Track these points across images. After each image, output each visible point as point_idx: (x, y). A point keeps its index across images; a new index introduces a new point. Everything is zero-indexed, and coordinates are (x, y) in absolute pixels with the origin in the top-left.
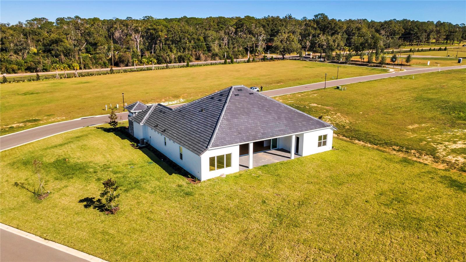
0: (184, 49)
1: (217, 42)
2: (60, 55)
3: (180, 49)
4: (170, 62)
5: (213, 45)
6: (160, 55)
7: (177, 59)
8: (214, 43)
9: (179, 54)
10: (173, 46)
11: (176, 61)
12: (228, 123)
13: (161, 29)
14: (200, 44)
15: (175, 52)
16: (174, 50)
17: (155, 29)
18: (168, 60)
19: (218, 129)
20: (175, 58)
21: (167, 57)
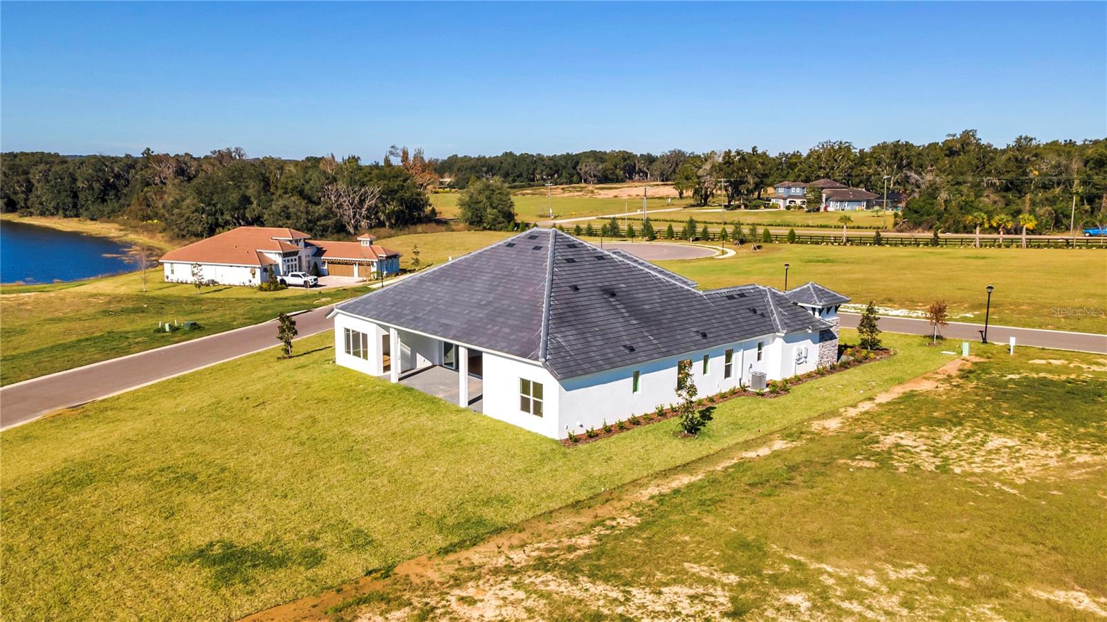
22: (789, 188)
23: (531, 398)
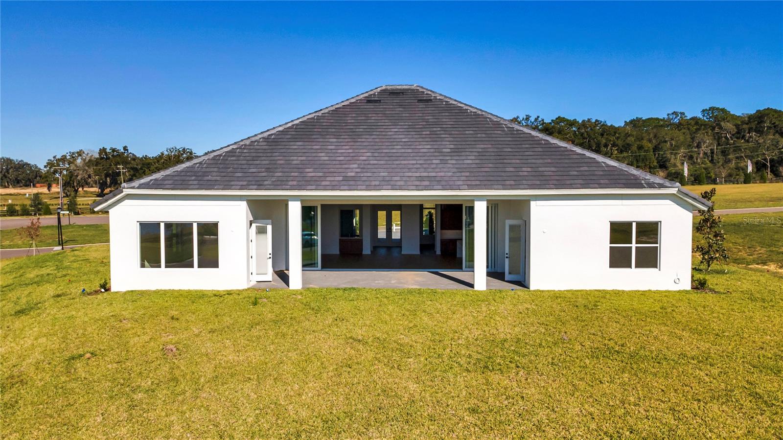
1: (682, 151)
5: (673, 156)
8: (674, 152)
23: (634, 245)
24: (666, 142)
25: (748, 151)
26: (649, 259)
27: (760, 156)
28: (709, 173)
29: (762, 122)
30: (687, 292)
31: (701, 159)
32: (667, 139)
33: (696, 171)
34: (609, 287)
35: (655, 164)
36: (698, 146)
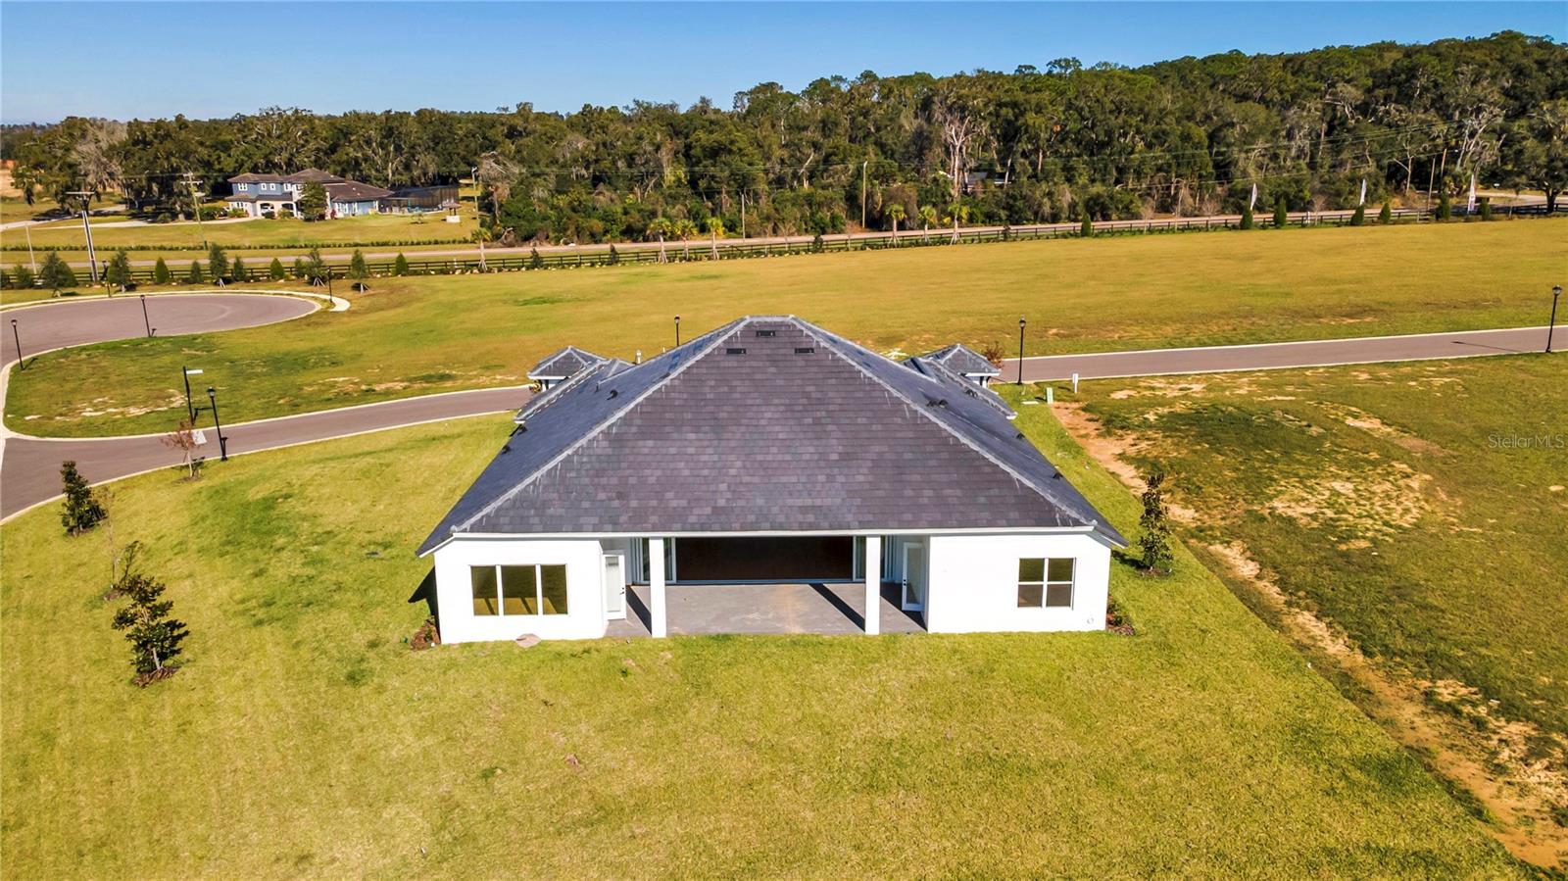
0: (1121, 171)
1: (1260, 145)
2: (720, 193)
3: (1105, 171)
4: (1055, 218)
5: (1243, 155)
6: (1017, 193)
7: (1080, 208)
8: (1246, 147)
9: (1097, 189)
10: (1080, 165)
11: (1077, 215)
12: (609, 451)
13: (1037, 105)
14: (1189, 152)
15: (1083, 180)
16: (1081, 174)
17: (1014, 105)
18: (1047, 209)
19: (550, 471)
20: (1073, 206)
21: (1045, 200)
22: (256, 183)
23: (1045, 583)
24: (1232, 125)
25: (1375, 145)
26: (1061, 597)
27: (1396, 154)
28: (1301, 191)
29: (1414, 76)
30: (1099, 633)
31: (1293, 159)
32: (1235, 120)
33: (1279, 185)
34: (1016, 628)
35: (1210, 170)
36: (1290, 136)
